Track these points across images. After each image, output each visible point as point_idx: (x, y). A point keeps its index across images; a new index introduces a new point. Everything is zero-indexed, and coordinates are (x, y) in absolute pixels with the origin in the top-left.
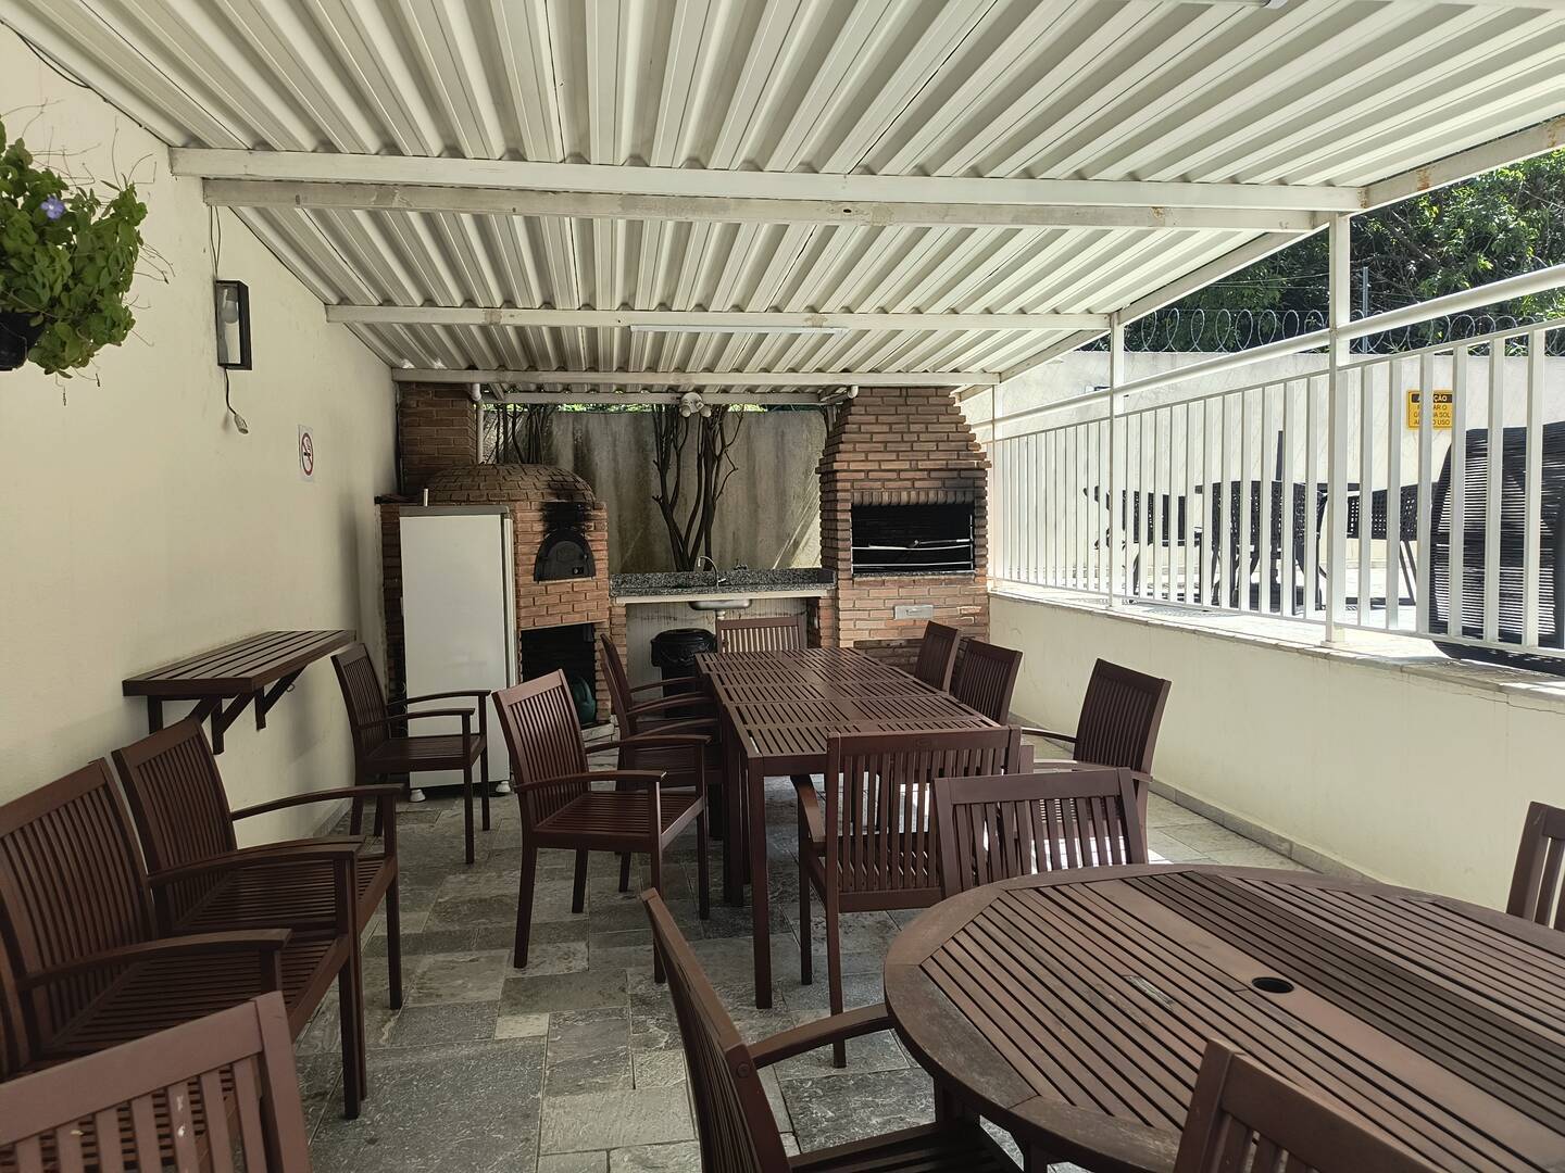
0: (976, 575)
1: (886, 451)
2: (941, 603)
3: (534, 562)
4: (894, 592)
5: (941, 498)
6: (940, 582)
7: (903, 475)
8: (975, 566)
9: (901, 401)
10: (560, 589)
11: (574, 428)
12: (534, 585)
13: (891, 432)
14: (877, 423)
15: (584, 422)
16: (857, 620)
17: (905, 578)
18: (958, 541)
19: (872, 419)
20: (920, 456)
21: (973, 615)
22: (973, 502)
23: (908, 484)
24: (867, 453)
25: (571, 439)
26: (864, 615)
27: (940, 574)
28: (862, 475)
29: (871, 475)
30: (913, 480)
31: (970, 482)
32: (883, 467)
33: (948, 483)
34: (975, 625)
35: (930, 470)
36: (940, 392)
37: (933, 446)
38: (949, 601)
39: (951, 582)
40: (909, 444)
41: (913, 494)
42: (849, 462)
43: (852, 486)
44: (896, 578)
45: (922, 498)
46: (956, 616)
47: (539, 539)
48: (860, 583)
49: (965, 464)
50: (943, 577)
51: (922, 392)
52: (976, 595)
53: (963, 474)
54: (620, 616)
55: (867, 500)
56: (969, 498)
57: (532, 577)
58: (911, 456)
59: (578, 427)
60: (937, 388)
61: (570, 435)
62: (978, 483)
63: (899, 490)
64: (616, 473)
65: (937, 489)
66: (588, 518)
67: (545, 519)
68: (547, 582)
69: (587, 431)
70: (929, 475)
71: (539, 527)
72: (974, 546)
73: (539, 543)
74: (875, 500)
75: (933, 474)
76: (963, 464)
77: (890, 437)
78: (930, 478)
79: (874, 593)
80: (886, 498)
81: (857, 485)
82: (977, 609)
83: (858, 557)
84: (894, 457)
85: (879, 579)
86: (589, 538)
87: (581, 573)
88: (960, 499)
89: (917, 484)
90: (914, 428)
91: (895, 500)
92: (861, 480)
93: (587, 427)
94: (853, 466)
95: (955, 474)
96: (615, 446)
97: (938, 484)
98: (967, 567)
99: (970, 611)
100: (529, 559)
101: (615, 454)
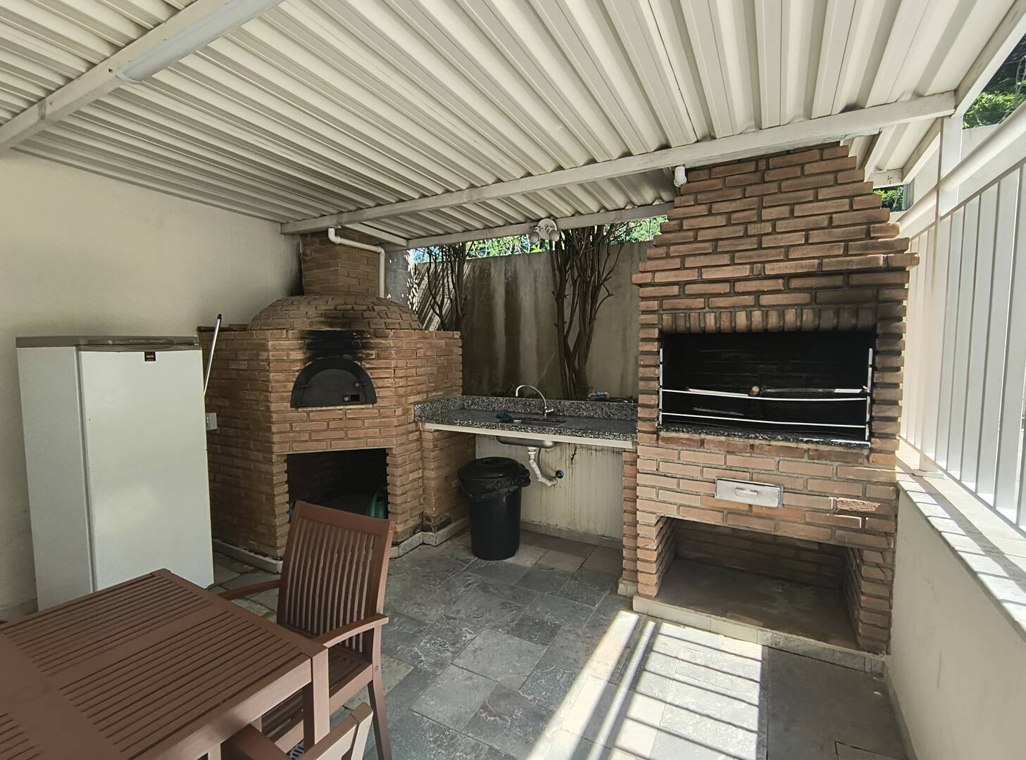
0: (872, 450)
1: (715, 252)
2: (799, 485)
3: (291, 389)
4: (718, 459)
5: (808, 318)
6: (801, 453)
7: (740, 287)
8: (872, 435)
9: (756, 178)
10: (326, 416)
11: (506, 270)
12: (292, 411)
13: (729, 224)
14: (710, 214)
15: (513, 264)
16: (661, 488)
17: (737, 441)
18: (837, 391)
19: (703, 209)
20: (773, 254)
21: (863, 515)
22: (875, 327)
23: (749, 300)
24: (683, 258)
25: (504, 278)
26: (672, 484)
27: (798, 441)
28: (675, 290)
29: (690, 289)
30: (758, 294)
31: (868, 293)
32: (704, 277)
33: (822, 296)
34: (863, 531)
35: (787, 277)
36: (827, 154)
37: (798, 238)
38: (814, 485)
39: (820, 456)
40: (755, 240)
41: (757, 315)
42: (654, 272)
43: (661, 306)
44: (723, 438)
45: (773, 321)
46: (828, 511)
47: (298, 367)
48: (668, 440)
49: (860, 263)
50: (805, 446)
51: (795, 158)
52: (869, 482)
53: (855, 279)
54: (429, 441)
55: (681, 324)
56: (866, 320)
57: (289, 404)
58: (755, 256)
59: (509, 268)
60: (822, 147)
61: (503, 275)
62: (888, 293)
63: (733, 310)
64: (536, 304)
65: (800, 307)
66: (366, 346)
67: (309, 347)
68: (309, 409)
69: (515, 271)
70: (787, 285)
71: (298, 355)
72: (873, 401)
73: (297, 371)
74: (694, 323)
75: (795, 283)
76: (854, 262)
77: (726, 232)
78: (788, 290)
79: (687, 455)
80: (710, 322)
81: (667, 304)
82: (872, 507)
83: (671, 403)
84: (726, 259)
85: (696, 437)
86: (368, 366)
87: (355, 399)
88: (847, 320)
89: (766, 300)
90: (767, 214)
91: (725, 324)
92: (674, 297)
93: (515, 267)
94: (660, 278)
95: (838, 281)
96: (535, 281)
97: (803, 298)
98: (859, 434)
99: (855, 508)
100: (285, 387)
101: (536, 289)
